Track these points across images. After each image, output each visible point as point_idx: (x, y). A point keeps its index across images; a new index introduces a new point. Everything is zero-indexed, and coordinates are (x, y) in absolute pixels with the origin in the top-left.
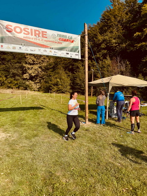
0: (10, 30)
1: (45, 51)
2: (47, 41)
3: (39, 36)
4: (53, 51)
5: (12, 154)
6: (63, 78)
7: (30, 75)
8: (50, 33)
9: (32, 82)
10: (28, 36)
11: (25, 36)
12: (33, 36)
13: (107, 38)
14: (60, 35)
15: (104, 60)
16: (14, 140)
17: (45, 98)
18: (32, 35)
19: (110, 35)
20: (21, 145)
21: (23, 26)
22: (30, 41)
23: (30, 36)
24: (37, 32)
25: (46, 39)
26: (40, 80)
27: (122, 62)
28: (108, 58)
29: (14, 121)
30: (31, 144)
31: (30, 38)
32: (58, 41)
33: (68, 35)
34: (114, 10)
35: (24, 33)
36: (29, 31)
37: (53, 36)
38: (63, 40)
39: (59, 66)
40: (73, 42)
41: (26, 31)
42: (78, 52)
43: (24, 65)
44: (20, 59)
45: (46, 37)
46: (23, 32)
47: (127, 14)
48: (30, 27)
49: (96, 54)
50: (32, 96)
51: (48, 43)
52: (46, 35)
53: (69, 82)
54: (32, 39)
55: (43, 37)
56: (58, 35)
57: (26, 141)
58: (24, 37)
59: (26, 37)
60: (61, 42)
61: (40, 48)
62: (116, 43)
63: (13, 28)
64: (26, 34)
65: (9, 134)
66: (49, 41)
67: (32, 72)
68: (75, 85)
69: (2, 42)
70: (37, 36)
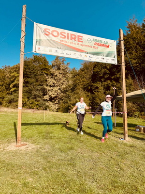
0: (47, 33)
1: (81, 55)
2: (82, 45)
3: (75, 40)
4: (88, 55)
7: (50, 96)
8: (86, 37)
9: (51, 103)
10: (64, 39)
11: (62, 39)
12: (70, 40)
14: (96, 40)
16: (47, 152)
17: (65, 117)
18: (68, 38)
19: (129, 56)
20: (57, 158)
21: (60, 30)
22: (66, 45)
23: (66, 40)
24: (73, 37)
25: (81, 43)
26: (59, 101)
28: (129, 77)
29: (42, 133)
31: (66, 42)
32: (94, 46)
33: (104, 40)
35: (61, 37)
36: (66, 35)
37: (89, 41)
38: (98, 45)
40: (108, 47)
41: (63, 35)
42: (114, 57)
43: (45, 87)
44: (41, 82)
45: (82, 42)
46: (60, 35)
48: (67, 31)
50: (52, 115)
52: (82, 39)
54: (68, 42)
55: (79, 41)
56: (93, 39)
58: (60, 41)
59: (63, 41)
60: (97, 46)
61: (75, 52)
63: (50, 32)
64: (63, 38)
65: (39, 146)
66: (85, 46)
67: (52, 94)
68: (95, 105)
69: (40, 45)
70: (73, 40)
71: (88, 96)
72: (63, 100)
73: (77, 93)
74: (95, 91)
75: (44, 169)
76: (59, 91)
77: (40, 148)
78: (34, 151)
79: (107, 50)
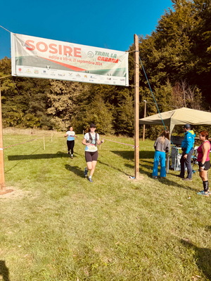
0: (31, 47)
1: (78, 75)
2: (81, 62)
3: (70, 55)
4: (89, 75)
5: (32, 219)
6: (103, 112)
7: (56, 109)
8: (86, 49)
9: (60, 119)
10: (55, 55)
11: (52, 55)
12: (63, 56)
13: (166, 54)
14: (100, 53)
15: (162, 87)
16: (35, 200)
18: (60, 53)
19: (170, 50)
20: (44, 207)
21: (48, 41)
22: (58, 62)
23: (58, 55)
24: (68, 50)
25: (79, 59)
26: (70, 116)
27: (189, 89)
28: (168, 83)
29: (35, 173)
30: (59, 206)
31: (58, 58)
32: (97, 61)
33: (111, 52)
34: (177, 14)
35: (50, 52)
36: (57, 48)
37: (90, 54)
38: (103, 60)
39: (97, 97)
40: (117, 61)
41: (53, 48)
42: (125, 76)
43: (49, 95)
44: (43, 87)
45: (80, 57)
46: (49, 49)
47: (196, 18)
48: (58, 43)
49: (151, 78)
50: (59, 139)
51: (83, 64)
52: (79, 53)
53: (111, 118)
54: (61, 58)
55: (76, 56)
56: (96, 52)
57: (51, 202)
58: (50, 57)
59: (53, 57)
60: (101, 62)
61: (71, 72)
62: (180, 62)
63: (35, 44)
64: (53, 53)
65: (28, 192)
66: (85, 62)
67: (59, 105)
68: (119, 123)
69: (20, 64)
70: (68, 54)
71: (111, 109)
72: (75, 114)
73: (95, 106)
74: (121, 103)
75: (27, 221)
76: (70, 102)
77: (29, 195)
78: (21, 198)
79: (116, 66)
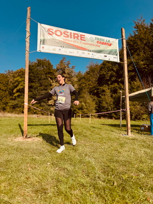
1: (83, 53)
4: (91, 53)
6: (89, 101)
10: (67, 38)
24: (76, 36)
31: (69, 41)
32: (97, 44)
33: (106, 39)
35: (64, 36)
36: (69, 34)
37: (91, 39)
38: (100, 43)
40: (110, 45)
41: (66, 34)
42: (117, 55)
51: (87, 45)
52: (84, 38)
53: (95, 106)
55: (81, 39)
56: (96, 38)
61: (78, 51)
62: (144, 65)
69: (44, 44)
70: (76, 39)
71: (94, 100)
74: (102, 95)
78: (40, 142)
79: (110, 48)
